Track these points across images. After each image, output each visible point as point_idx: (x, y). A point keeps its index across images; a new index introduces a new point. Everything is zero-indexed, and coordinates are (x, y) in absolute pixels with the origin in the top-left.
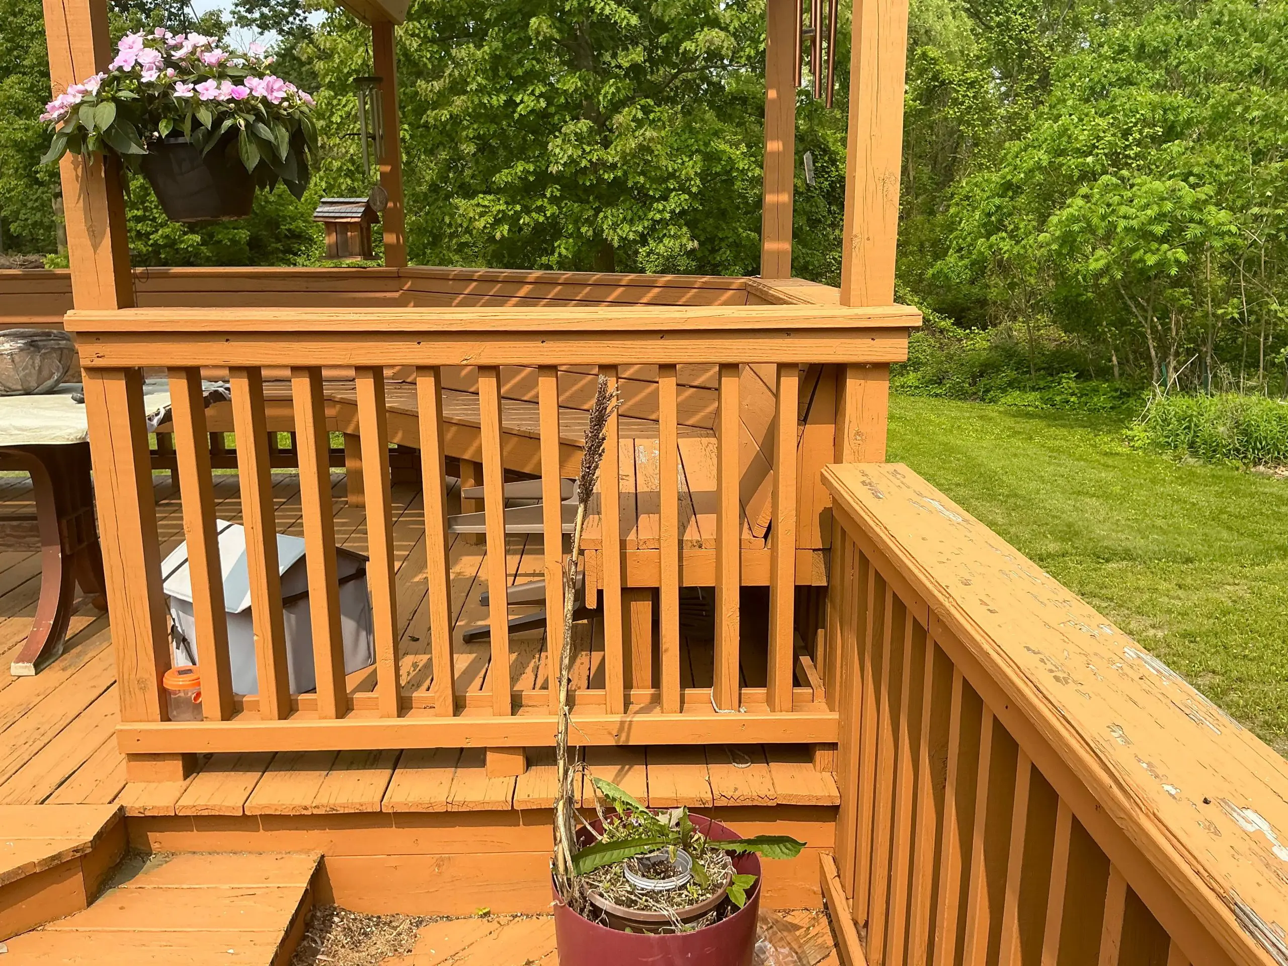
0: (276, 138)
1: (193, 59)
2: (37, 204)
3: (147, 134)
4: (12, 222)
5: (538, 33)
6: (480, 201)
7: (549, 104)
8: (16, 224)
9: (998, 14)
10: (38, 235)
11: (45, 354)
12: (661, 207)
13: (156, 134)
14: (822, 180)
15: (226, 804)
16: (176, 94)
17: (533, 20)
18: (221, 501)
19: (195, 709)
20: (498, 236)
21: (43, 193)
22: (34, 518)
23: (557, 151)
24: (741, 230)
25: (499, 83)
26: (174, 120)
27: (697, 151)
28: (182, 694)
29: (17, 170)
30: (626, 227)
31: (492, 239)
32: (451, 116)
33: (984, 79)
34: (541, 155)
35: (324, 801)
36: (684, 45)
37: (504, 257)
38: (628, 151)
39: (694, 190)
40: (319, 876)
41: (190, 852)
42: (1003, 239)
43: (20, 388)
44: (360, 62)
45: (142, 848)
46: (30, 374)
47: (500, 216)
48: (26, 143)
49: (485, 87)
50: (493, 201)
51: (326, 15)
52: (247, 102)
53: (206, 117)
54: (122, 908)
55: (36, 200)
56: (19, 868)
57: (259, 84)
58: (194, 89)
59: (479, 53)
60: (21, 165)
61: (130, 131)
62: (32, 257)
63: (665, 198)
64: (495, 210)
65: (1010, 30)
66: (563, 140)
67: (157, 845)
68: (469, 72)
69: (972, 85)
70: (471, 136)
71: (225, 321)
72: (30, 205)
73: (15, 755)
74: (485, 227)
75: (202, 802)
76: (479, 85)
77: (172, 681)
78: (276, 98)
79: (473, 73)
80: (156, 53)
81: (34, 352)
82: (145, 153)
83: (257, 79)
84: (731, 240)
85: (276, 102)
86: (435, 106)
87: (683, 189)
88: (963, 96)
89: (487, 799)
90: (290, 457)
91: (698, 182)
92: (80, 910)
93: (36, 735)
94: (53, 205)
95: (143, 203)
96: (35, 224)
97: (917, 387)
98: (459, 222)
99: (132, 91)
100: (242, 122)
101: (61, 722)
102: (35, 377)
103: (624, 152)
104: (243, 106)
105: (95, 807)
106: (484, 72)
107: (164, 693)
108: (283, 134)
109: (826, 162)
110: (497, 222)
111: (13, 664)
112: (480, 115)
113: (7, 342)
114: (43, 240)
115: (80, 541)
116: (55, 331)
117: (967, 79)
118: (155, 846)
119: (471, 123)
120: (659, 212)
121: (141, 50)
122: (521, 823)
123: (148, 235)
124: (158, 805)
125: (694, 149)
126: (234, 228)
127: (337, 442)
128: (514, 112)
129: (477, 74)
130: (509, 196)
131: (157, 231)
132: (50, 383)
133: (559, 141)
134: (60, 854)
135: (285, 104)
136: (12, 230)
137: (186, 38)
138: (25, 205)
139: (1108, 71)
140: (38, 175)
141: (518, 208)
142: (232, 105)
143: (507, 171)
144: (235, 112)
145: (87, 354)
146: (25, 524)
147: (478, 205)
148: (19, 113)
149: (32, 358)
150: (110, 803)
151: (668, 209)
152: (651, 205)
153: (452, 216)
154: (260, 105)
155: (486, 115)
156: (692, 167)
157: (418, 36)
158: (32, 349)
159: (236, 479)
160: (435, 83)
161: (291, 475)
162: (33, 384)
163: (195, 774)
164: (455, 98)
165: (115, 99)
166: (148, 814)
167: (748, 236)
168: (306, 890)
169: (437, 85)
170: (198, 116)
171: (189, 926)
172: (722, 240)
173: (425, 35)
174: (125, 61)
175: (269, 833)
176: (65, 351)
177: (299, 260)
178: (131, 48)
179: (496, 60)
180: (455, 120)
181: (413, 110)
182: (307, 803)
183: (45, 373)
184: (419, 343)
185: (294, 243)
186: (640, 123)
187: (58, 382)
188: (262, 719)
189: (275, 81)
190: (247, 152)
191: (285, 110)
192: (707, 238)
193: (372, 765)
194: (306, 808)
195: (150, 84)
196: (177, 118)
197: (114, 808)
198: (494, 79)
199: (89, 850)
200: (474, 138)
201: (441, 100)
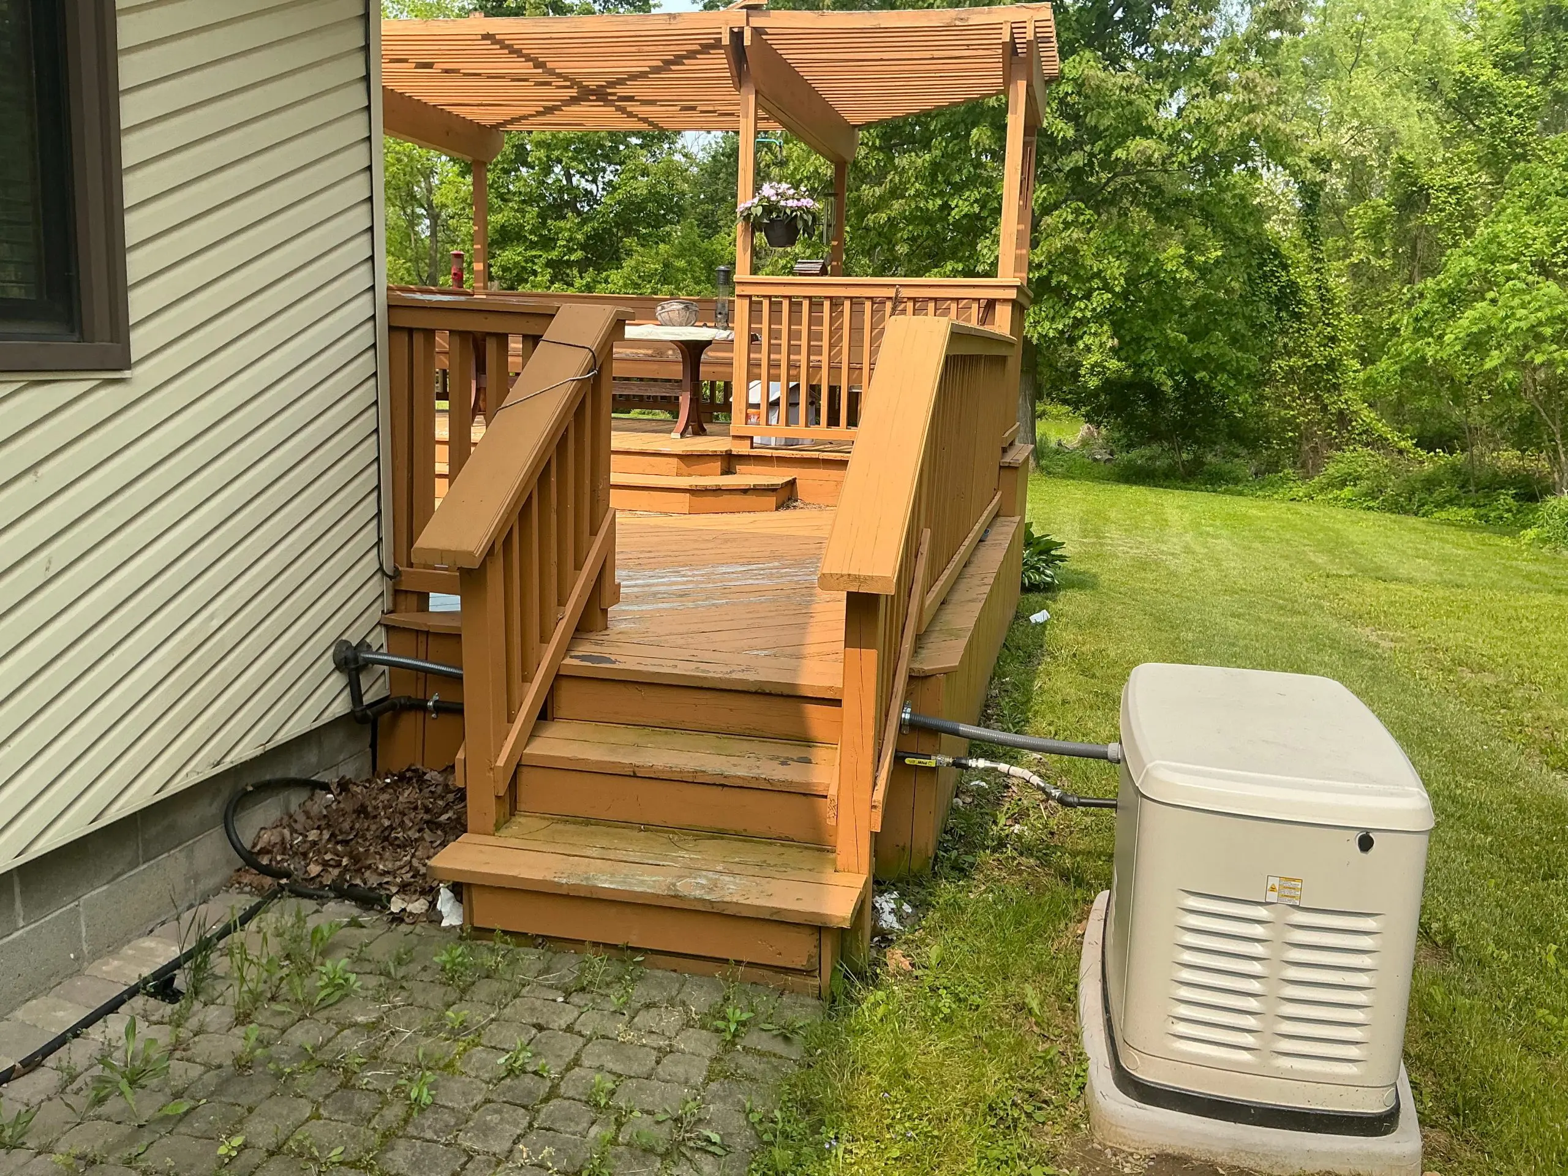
0: (808, 219)
1: (784, 193)
3: (769, 217)
5: (978, 144)
7: (983, 207)
9: (1489, 115)
12: (1083, 306)
13: (772, 217)
14: (1270, 284)
16: (780, 204)
17: (975, 131)
23: (985, 251)
24: (1169, 331)
25: (936, 188)
27: (1125, 252)
30: (1047, 324)
32: (889, 218)
33: (1469, 184)
34: (970, 257)
36: (1115, 153)
38: (1053, 251)
39: (1117, 289)
42: (1429, 344)
49: (923, 192)
52: (801, 206)
53: (788, 212)
57: (804, 201)
58: (786, 203)
59: (920, 161)
61: (764, 215)
63: (1088, 296)
65: (1502, 133)
66: (993, 242)
69: (1454, 190)
70: (906, 237)
76: (917, 190)
79: (913, 179)
80: (774, 190)
82: (767, 223)
84: (1158, 341)
85: (809, 207)
86: (876, 209)
87: (1107, 288)
88: (1444, 202)
91: (1122, 282)
97: (1350, 500)
99: (766, 203)
100: (799, 213)
103: (1050, 252)
106: (923, 178)
108: (811, 218)
109: (1275, 266)
112: (916, 217)
117: (1450, 184)
119: (908, 225)
120: (1081, 310)
121: (769, 189)
125: (1122, 249)
128: (949, 214)
129: (916, 180)
133: (988, 242)
135: (812, 208)
139: (1555, 179)
142: (797, 208)
151: (1090, 307)
152: (1073, 303)
154: (805, 208)
155: (921, 217)
156: (1116, 269)
157: (867, 144)
160: (876, 189)
164: (894, 202)
165: (761, 206)
167: (1176, 338)
169: (878, 191)
172: (1148, 340)
173: (873, 144)
174: (764, 193)
178: (766, 188)
179: (935, 166)
180: (892, 222)
181: (856, 213)
186: (1067, 225)
190: (799, 223)
192: (1133, 339)
195: (773, 201)
196: (778, 211)
198: (932, 184)
200: (908, 239)
201: (881, 203)
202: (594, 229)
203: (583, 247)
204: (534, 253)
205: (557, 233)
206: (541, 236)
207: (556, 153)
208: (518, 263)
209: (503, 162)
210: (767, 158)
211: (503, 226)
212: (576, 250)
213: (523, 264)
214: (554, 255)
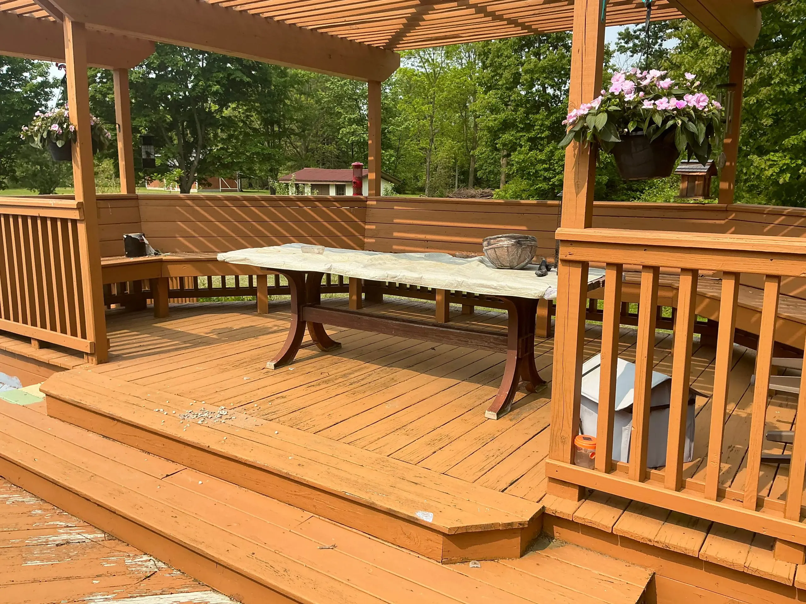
0: (698, 130)
1: (652, 86)
2: (492, 161)
3: (621, 130)
4: (478, 171)
6: (771, 157)
8: (480, 172)
10: (490, 178)
11: (523, 248)
13: (626, 130)
15: (602, 523)
16: (643, 107)
18: (592, 340)
19: (591, 462)
20: (781, 181)
21: (496, 155)
22: (507, 336)
25: (796, 77)
26: (638, 121)
28: (583, 451)
29: (486, 143)
31: (776, 183)
32: (757, 101)
35: (662, 540)
37: (783, 196)
40: (651, 584)
41: (576, 545)
43: (509, 265)
44: (698, 69)
45: (550, 533)
46: (515, 258)
47: (785, 167)
48: (493, 129)
49: (786, 80)
50: (781, 157)
51: (679, 41)
52: (684, 109)
53: (658, 120)
54: (538, 564)
55: (492, 159)
56: (492, 524)
57: (692, 98)
58: (654, 104)
59: (784, 58)
60: (489, 140)
61: (612, 128)
62: (487, 190)
64: (781, 163)
67: (558, 535)
68: (775, 71)
70: (770, 113)
71: (647, 239)
72: (489, 161)
73: (488, 461)
74: (772, 175)
75: (589, 517)
76: (781, 79)
77: (579, 442)
78: (701, 106)
79: (777, 72)
80: (632, 82)
81: (519, 247)
82: (618, 141)
83: (691, 95)
85: (700, 109)
89: (774, 573)
90: (670, 323)
92: (516, 557)
93: (498, 453)
94: (501, 161)
95: (550, 160)
96: (490, 172)
98: (753, 171)
99: (616, 105)
100: (680, 122)
101: (510, 449)
102: (517, 260)
104: (681, 112)
105: (529, 502)
106: (786, 71)
107: (574, 448)
108: (703, 127)
110: (782, 171)
111: (486, 411)
112: (780, 99)
113: (507, 240)
114: (492, 181)
115: (526, 352)
116: (530, 236)
118: (556, 535)
119: (772, 105)
121: (624, 82)
122: (797, 597)
123: (549, 179)
124: (564, 511)
126: (599, 175)
127: (666, 313)
129: (780, 72)
130: (794, 154)
131: (555, 177)
132: (523, 264)
134: (512, 523)
135: (706, 110)
136: (478, 175)
137: (648, 73)
138: (486, 161)
140: (497, 146)
141: (800, 162)
142: (675, 112)
143: (794, 137)
144: (677, 116)
145: (564, 252)
146: (501, 338)
147: (769, 160)
148: (492, 111)
149: (517, 250)
150: (537, 502)
153: (748, 168)
154: (692, 111)
155: (783, 99)
158: (518, 245)
159: (600, 328)
161: (633, 330)
162: (515, 264)
163: (583, 500)
164: (762, 89)
165: (607, 111)
166: (557, 515)
168: (644, 591)
169: (750, 81)
170: (654, 119)
171: (575, 588)
174: (616, 89)
175: (624, 548)
176: (533, 247)
177: (643, 196)
178: (618, 81)
179: (796, 62)
180: (759, 103)
182: (652, 538)
183: (522, 259)
184: (771, 260)
185: (634, 184)
187: (527, 264)
188: (629, 479)
189: (702, 96)
190: (679, 140)
191: (705, 113)
193: (693, 526)
194: (650, 541)
195: (629, 102)
196: (639, 120)
197: (539, 506)
198: (793, 74)
199: (526, 526)
200: (772, 115)
201: (753, 90)
202: (556, 118)
203: (549, 128)
204: (521, 134)
205: (535, 122)
206: (526, 123)
207: (536, 76)
208: (511, 140)
209: (507, 83)
210: (666, 64)
211: (504, 120)
212: (545, 131)
213: (515, 141)
214: (532, 134)
